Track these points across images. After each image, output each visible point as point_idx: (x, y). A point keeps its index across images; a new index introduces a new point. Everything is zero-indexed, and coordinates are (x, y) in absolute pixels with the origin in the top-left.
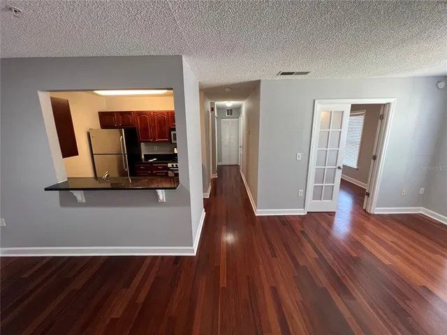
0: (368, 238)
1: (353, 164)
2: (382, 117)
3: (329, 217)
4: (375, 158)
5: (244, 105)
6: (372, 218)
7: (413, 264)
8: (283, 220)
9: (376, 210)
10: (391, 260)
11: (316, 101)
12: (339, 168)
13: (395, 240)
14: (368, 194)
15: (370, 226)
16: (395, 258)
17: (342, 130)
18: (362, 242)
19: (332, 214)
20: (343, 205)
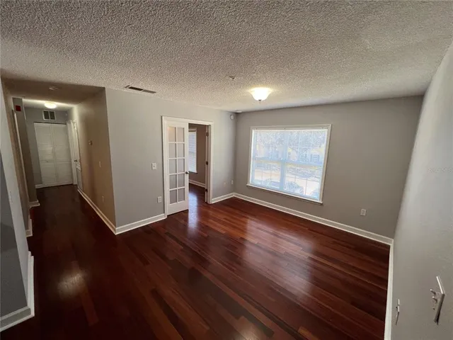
0: (211, 221)
1: (194, 170)
2: (207, 134)
3: (184, 214)
4: (207, 163)
5: (76, 110)
6: (211, 207)
7: (235, 227)
8: (147, 230)
9: (213, 200)
10: (225, 230)
11: (163, 118)
12: (187, 173)
13: (225, 217)
14: (207, 190)
15: (211, 212)
16: (227, 228)
17: (185, 143)
18: (209, 225)
19: (186, 211)
20: (191, 202)
